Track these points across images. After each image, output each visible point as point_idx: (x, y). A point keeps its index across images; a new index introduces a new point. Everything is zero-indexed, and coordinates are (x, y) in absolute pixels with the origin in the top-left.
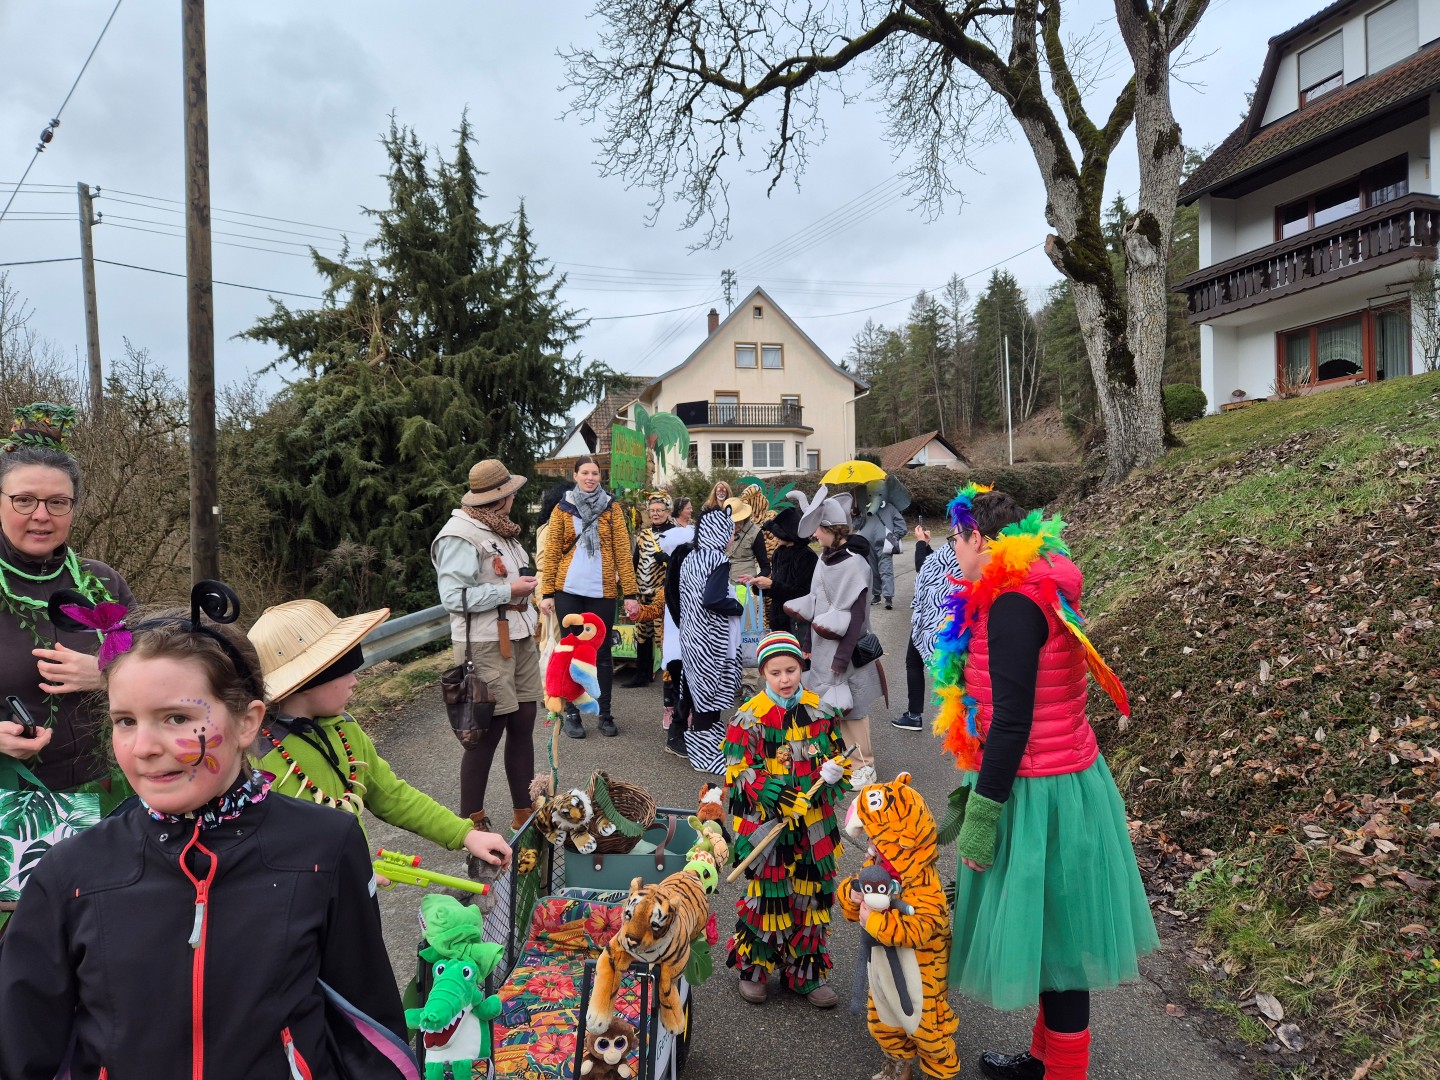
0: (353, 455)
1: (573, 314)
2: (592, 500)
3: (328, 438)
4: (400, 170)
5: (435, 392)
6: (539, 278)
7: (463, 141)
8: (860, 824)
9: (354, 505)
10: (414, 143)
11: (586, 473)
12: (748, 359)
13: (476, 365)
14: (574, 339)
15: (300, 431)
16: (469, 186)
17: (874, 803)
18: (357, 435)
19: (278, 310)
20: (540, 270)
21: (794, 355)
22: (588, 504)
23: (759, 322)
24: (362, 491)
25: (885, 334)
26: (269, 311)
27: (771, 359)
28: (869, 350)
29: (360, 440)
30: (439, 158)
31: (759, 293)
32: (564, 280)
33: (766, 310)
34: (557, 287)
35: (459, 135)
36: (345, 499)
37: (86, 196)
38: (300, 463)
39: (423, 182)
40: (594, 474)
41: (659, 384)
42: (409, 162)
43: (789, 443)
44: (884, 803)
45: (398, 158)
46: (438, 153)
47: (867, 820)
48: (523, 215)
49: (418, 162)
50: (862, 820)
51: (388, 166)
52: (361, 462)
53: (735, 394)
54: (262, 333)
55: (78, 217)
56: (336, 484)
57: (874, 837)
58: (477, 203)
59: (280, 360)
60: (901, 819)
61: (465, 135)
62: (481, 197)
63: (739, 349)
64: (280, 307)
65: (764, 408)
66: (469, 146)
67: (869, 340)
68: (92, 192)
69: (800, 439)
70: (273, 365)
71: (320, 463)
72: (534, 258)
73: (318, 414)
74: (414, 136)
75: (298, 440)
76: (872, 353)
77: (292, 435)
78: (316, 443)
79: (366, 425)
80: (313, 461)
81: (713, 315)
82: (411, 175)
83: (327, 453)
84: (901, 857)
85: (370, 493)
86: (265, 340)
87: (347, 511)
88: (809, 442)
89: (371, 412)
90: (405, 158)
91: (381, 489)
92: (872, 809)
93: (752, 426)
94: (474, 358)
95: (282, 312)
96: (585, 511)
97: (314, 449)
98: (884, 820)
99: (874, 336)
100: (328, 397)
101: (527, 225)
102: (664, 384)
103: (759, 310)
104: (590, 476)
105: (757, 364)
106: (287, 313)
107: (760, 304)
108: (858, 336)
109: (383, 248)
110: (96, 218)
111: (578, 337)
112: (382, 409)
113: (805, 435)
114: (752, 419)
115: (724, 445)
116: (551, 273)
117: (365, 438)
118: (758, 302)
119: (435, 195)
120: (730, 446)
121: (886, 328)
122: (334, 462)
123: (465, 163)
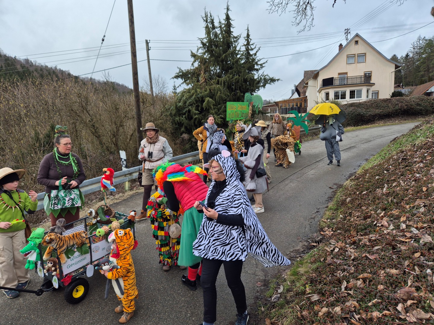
0: (194, 110)
1: (260, 60)
2: (213, 127)
3: (187, 105)
4: (207, 24)
5: (214, 90)
6: (252, 49)
7: (227, 11)
8: (115, 238)
9: (194, 123)
10: (211, 16)
11: (210, 120)
12: (352, 61)
13: (228, 80)
14: (262, 67)
15: (180, 104)
16: (229, 25)
17: (120, 234)
18: (195, 104)
19: (180, 70)
20: (253, 47)
21: (370, 57)
22: (212, 128)
23: (357, 46)
24: (196, 119)
25: (426, 40)
26: (178, 71)
27: (361, 59)
28: (418, 48)
29: (195, 105)
30: (219, 19)
31: (357, 35)
32: (259, 49)
33: (360, 42)
34: (257, 52)
35: (226, 10)
36: (192, 121)
37: (147, 43)
38: (181, 112)
39: (214, 28)
40: (213, 120)
41: (318, 72)
42: (210, 22)
43: (364, 89)
44: (123, 234)
45: (207, 22)
46: (219, 17)
47: (117, 238)
48: (248, 30)
49: (212, 22)
50: (116, 237)
51: (204, 24)
52: (195, 111)
53: (346, 73)
54: (177, 77)
55: (146, 49)
56: (190, 118)
57: (118, 243)
58: (232, 30)
59: (182, 83)
60: (127, 240)
61: (228, 9)
62: (233, 28)
63: (348, 57)
64: (180, 69)
65: (356, 77)
66: (229, 13)
67: (419, 43)
68: (148, 41)
69: (369, 88)
70: (180, 85)
71: (186, 112)
72: (251, 43)
73: (184, 99)
74: (211, 14)
75: (180, 106)
76: (419, 49)
77: (179, 105)
78: (185, 107)
79: (196, 101)
80: (184, 111)
81: (341, 45)
82: (210, 26)
83: (187, 109)
84: (123, 251)
85: (197, 119)
86: (178, 78)
87: (193, 124)
88: (373, 89)
89: (197, 97)
90: (208, 21)
91: (201, 118)
92: (119, 235)
93: (350, 84)
94: (227, 78)
95: (181, 71)
96: (210, 130)
97: (184, 108)
98: (122, 239)
99: (421, 42)
100: (188, 94)
101: (249, 33)
102: (320, 73)
103: (357, 42)
104: (211, 121)
105: (355, 61)
106: (182, 71)
107: (357, 40)
108: (414, 43)
109: (202, 49)
110: (150, 48)
111: (264, 67)
112: (200, 96)
113: (371, 86)
114: (350, 82)
115: (339, 92)
116: (255, 48)
117: (197, 104)
118: (357, 39)
119: (218, 31)
120: (341, 92)
121: (427, 38)
122: (189, 111)
123: (228, 18)
